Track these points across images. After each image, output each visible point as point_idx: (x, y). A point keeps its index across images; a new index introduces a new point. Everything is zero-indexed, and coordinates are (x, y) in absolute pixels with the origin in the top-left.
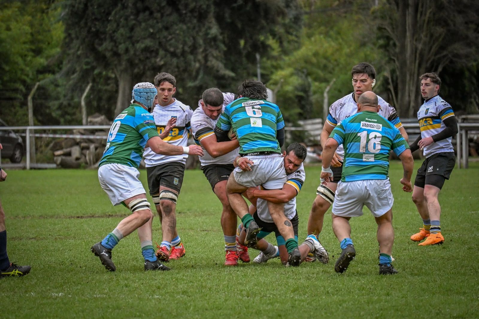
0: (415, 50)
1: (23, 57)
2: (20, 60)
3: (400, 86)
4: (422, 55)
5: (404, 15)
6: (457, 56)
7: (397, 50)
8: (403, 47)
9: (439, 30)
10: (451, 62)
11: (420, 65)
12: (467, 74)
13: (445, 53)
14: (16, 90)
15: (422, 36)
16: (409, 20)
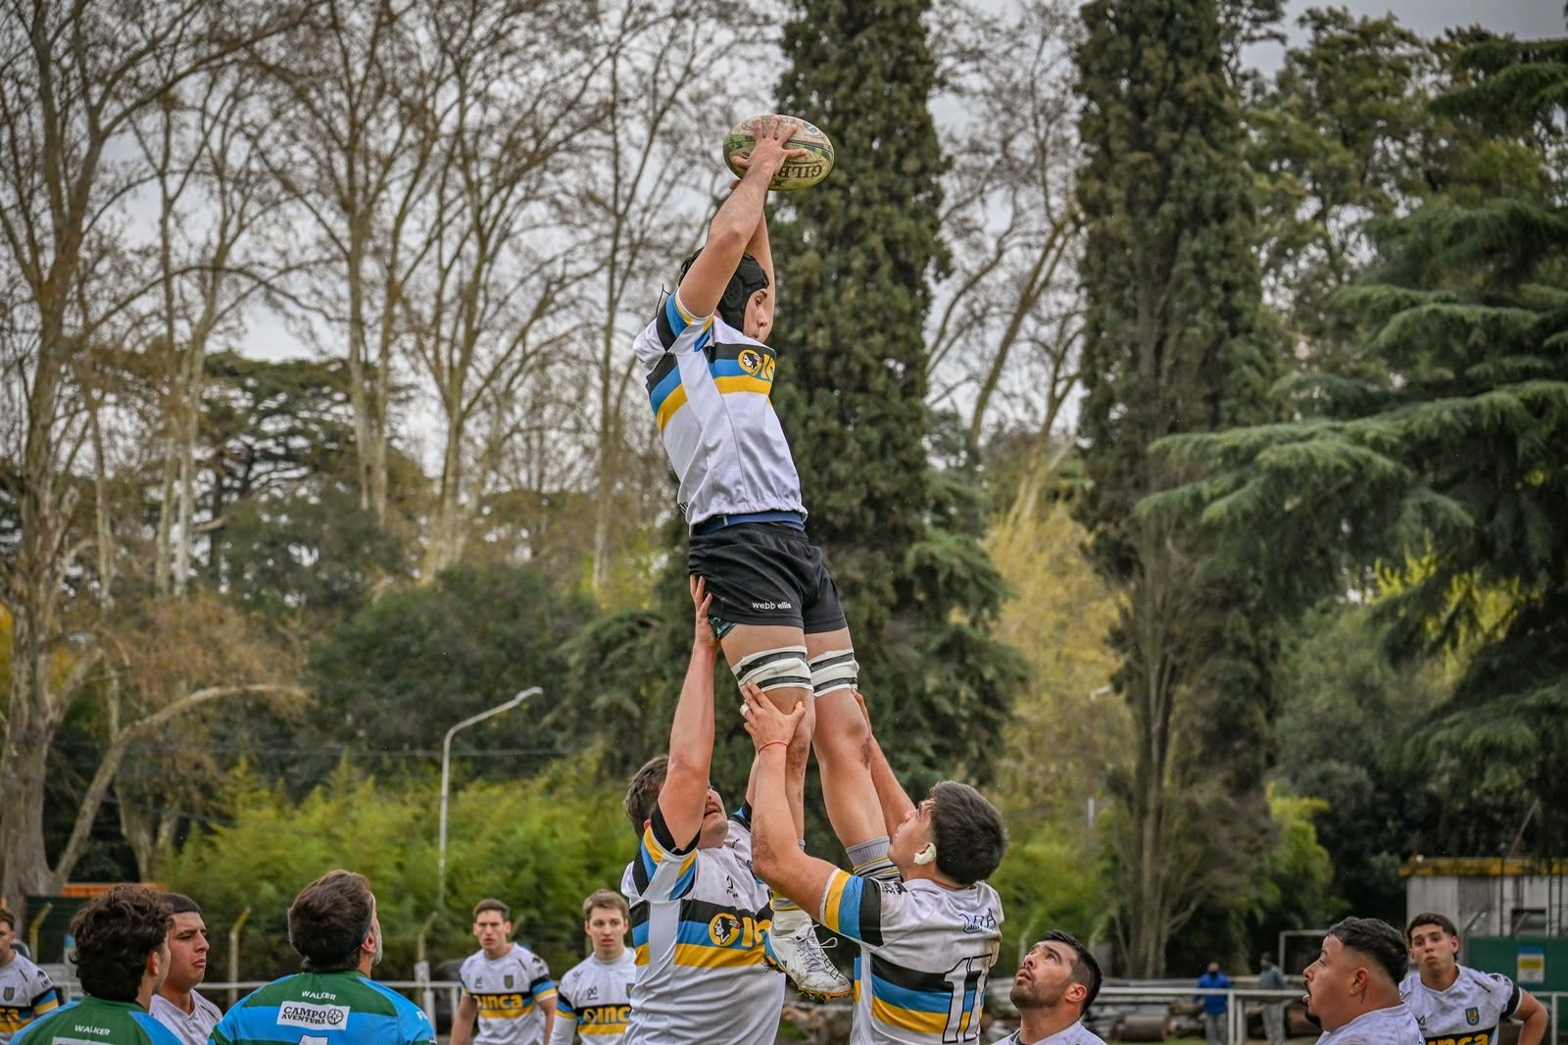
0: (1156, 878)
1: (573, 875)
2: (567, 881)
3: (1132, 932)
4: (1166, 886)
5: (1141, 825)
6: (1216, 887)
7: (1130, 877)
8: (1139, 874)
9: (1193, 849)
10: (1210, 896)
11: (1163, 902)
12: (1233, 916)
13: (1200, 883)
14: (561, 927)
15: (1169, 856)
16: (1148, 833)
